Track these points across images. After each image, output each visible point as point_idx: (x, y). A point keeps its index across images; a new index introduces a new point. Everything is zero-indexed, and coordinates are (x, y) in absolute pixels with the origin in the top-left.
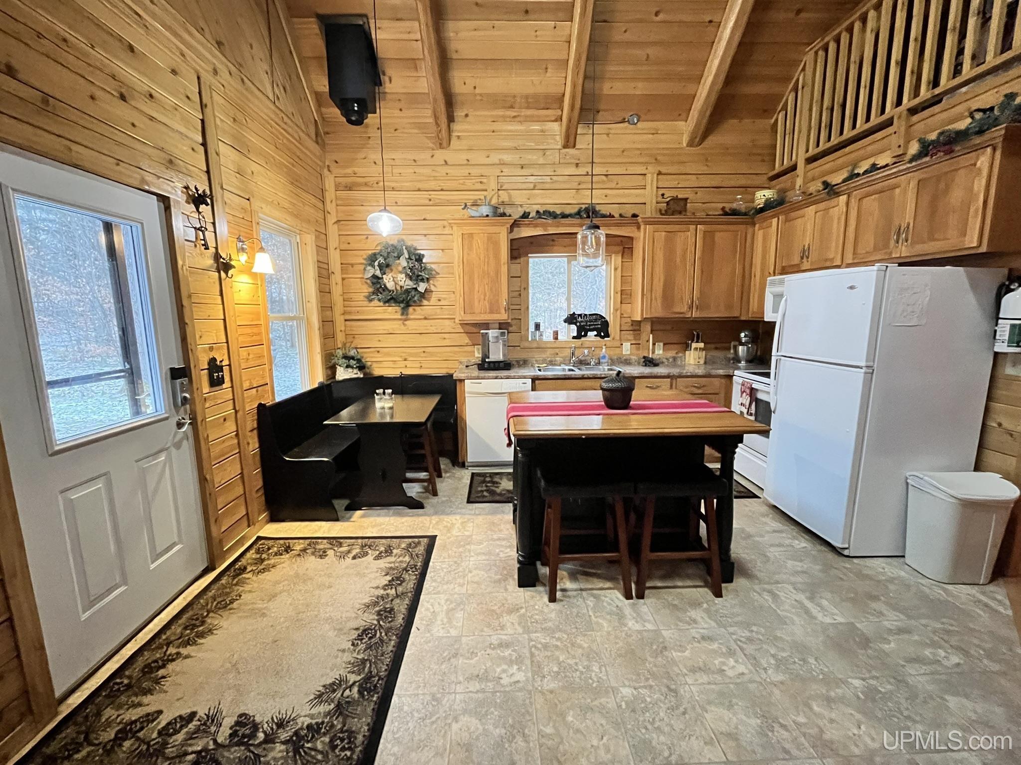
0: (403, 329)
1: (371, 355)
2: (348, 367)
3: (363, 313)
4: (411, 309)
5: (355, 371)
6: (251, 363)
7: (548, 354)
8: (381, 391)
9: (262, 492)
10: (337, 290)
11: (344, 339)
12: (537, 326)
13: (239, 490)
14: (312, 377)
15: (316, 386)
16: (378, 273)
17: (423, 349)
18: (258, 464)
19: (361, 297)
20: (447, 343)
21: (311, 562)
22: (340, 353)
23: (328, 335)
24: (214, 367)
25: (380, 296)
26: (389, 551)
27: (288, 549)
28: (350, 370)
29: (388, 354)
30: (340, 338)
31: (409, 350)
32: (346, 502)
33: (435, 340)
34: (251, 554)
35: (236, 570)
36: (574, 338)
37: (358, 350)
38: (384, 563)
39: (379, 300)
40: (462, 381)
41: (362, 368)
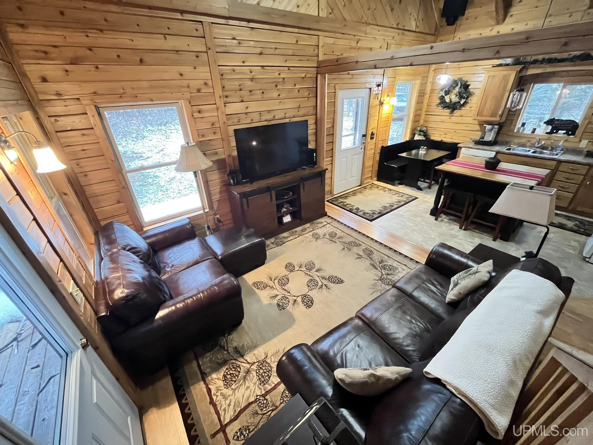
0: (449, 121)
1: (432, 130)
2: (420, 135)
3: (434, 112)
4: (456, 111)
5: (422, 137)
6: (383, 133)
7: (523, 141)
8: (423, 147)
9: (377, 172)
10: (426, 101)
11: (422, 124)
12: (523, 125)
13: (371, 169)
14: (405, 138)
15: (405, 141)
16: (444, 95)
17: (454, 131)
18: (378, 163)
19: (434, 104)
20: (467, 129)
21: (382, 192)
22: (419, 128)
23: (416, 120)
24: (372, 134)
25: (442, 105)
26: (402, 196)
27: (378, 188)
28: (420, 136)
29: (439, 131)
30: (422, 122)
31: (448, 130)
32: (399, 182)
33: (463, 127)
34: (370, 186)
35: (365, 188)
36: (547, 133)
37: (428, 128)
38: (398, 198)
39: (441, 107)
40: (461, 148)
41: (425, 136)
